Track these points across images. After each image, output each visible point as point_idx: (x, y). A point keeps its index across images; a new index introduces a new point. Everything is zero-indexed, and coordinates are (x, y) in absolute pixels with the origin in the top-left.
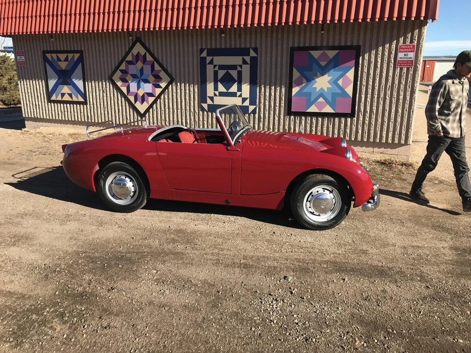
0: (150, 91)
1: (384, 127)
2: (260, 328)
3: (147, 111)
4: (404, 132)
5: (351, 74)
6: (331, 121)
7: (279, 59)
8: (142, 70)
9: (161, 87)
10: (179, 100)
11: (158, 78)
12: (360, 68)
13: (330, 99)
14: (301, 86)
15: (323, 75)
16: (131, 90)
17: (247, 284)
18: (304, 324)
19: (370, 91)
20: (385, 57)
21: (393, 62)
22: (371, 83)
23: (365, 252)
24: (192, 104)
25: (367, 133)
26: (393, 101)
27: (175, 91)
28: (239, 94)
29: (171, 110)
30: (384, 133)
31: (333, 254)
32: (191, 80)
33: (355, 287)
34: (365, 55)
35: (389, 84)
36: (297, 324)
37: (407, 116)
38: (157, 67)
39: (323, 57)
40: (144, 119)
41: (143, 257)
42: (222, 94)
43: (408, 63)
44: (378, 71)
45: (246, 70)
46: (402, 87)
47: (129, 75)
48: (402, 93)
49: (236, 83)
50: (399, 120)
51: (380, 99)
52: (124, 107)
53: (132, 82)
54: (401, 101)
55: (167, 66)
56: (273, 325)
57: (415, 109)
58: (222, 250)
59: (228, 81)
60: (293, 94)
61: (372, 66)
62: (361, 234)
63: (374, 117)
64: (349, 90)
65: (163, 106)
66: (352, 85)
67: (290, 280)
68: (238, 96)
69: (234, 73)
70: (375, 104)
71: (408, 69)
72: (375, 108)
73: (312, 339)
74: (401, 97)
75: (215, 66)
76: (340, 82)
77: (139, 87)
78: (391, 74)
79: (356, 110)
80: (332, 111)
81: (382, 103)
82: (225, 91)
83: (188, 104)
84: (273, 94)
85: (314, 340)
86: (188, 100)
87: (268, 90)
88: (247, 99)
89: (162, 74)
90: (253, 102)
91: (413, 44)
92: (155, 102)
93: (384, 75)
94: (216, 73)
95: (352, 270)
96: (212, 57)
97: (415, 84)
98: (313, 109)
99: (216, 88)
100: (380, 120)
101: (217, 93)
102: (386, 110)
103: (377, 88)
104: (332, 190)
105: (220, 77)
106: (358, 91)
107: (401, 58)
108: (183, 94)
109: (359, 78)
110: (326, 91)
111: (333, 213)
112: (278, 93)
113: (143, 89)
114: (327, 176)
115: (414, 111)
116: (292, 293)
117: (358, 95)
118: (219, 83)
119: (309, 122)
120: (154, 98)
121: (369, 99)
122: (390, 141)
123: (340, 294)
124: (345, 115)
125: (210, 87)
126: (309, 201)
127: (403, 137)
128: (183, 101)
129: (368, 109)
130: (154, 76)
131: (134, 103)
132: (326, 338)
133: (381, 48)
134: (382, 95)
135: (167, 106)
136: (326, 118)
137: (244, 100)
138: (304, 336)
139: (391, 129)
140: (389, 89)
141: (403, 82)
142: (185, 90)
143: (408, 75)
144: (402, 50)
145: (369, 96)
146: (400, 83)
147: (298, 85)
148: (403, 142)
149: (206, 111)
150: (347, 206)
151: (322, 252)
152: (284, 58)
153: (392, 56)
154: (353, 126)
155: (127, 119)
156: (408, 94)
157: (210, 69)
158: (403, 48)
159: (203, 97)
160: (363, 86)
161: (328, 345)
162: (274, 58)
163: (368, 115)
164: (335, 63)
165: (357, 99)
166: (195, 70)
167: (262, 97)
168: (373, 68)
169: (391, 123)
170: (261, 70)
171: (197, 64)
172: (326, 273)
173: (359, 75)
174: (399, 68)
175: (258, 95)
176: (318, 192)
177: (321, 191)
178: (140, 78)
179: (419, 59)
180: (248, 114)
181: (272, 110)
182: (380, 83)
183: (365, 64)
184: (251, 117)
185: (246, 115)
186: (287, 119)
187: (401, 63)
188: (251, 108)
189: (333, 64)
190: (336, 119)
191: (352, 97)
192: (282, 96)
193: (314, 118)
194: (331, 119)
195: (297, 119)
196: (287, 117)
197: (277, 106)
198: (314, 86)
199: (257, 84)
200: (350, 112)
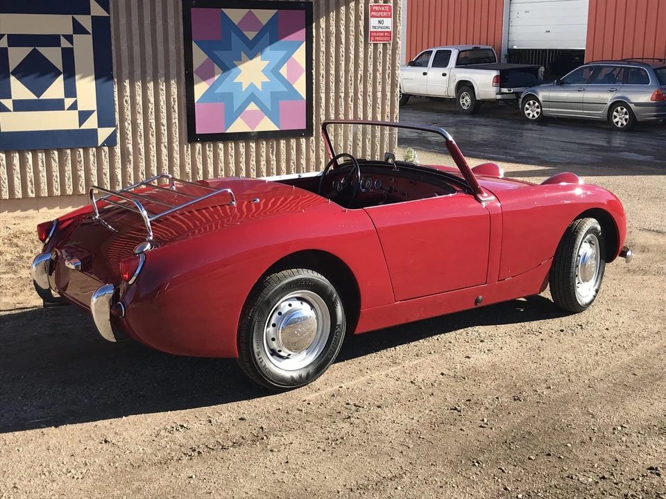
1: (358, 149)
5: (300, 55)
6: (272, 148)
7: (159, 23)
12: (314, 45)
13: (268, 105)
14: (212, 81)
15: (251, 58)
19: (333, 86)
20: (351, 25)
21: (363, 33)
22: (333, 72)
26: (369, 101)
34: (321, 20)
35: (361, 72)
39: (250, 21)
43: (384, 36)
44: (342, 49)
45: (84, 47)
46: (379, 76)
48: (379, 88)
49: (61, 77)
50: (378, 134)
51: (350, 99)
54: (379, 101)
60: (197, 97)
61: (333, 40)
63: (341, 132)
64: (300, 86)
66: (304, 75)
68: (66, 107)
69: (53, 55)
70: (342, 109)
71: (385, 45)
74: (379, 95)
76: (284, 71)
78: (362, 55)
79: (314, 123)
80: (274, 128)
81: (352, 107)
82: (32, 96)
84: (152, 99)
87: (139, 91)
88: (90, 112)
90: (106, 119)
91: (389, 4)
93: (352, 56)
97: (397, 72)
98: (239, 126)
99: (5, 91)
100: (351, 137)
101: (9, 102)
102: (360, 119)
103: (343, 80)
105: (13, 63)
106: (314, 86)
107: (374, 27)
109: (314, 62)
112: (163, 98)
117: (314, 95)
118: (12, 78)
119: (233, 153)
121: (332, 102)
124: (296, 134)
133: (343, 8)
134: (351, 91)
136: (264, 143)
137: (84, 116)
140: (360, 82)
141: (380, 68)
143: (386, 56)
144: (374, 13)
145: (331, 94)
146: (375, 70)
147: (204, 79)
152: (171, 23)
153: (362, 23)
154: (311, 153)
158: (375, 11)
160: (321, 78)
162: (147, 22)
164: (273, 34)
165: (313, 102)
167: (128, 107)
168: (334, 44)
169: (367, 140)
170: (121, 46)
173: (314, 57)
174: (372, 45)
175: (117, 102)
179: (399, 29)
180: (94, 149)
181: (152, 135)
182: (347, 71)
183: (322, 38)
184: (103, 154)
185: (92, 151)
186: (187, 150)
187: (375, 36)
188: (104, 134)
189: (268, 34)
190: (282, 141)
191: (305, 98)
192: (173, 103)
193: (241, 144)
194: (273, 144)
195: (208, 149)
196: (187, 147)
197: (164, 126)
198: (237, 80)
199: (111, 78)
200: (304, 127)
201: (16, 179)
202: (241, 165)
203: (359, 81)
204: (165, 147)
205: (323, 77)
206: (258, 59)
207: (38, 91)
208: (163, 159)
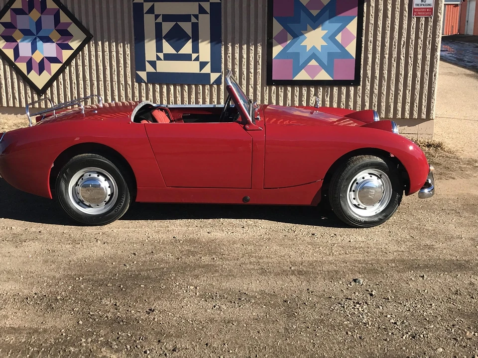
0: (54, 55)
1: (399, 97)
2: (356, 331)
3: (49, 84)
4: (424, 103)
5: (352, 27)
6: (327, 92)
7: (252, 6)
8: (39, 24)
9: (71, 48)
10: (101, 67)
11: (65, 34)
12: (365, 19)
13: (325, 61)
14: (285, 44)
15: (314, 30)
16: (21, 54)
17: (314, 291)
18: (403, 322)
19: (379, 49)
20: (397, 3)
21: (407, 9)
22: (379, 38)
23: (431, 247)
24: (122, 72)
25: (376, 106)
26: (410, 61)
27: (93, 53)
28: (194, 56)
29: (88, 82)
30: (400, 105)
31: (395, 251)
32: (120, 36)
33: (438, 283)
34: (371, 1)
35: (404, 39)
36: (395, 323)
37: (427, 82)
38: (64, 18)
40: (43, 97)
41: (163, 274)
42: (168, 57)
43: (426, 11)
44: (389, 21)
45: (205, 22)
46: (420, 42)
47: (17, 31)
48: (420, 51)
49: (191, 41)
50: (418, 86)
51: (393, 59)
52: (9, 80)
53: (22, 41)
54: (420, 62)
55: (80, 17)
56: (370, 327)
57: (437, 71)
58: (260, 258)
59: (177, 37)
60: (274, 55)
61: (381, 15)
62: (417, 228)
63: (385, 84)
64: (352, 49)
65: (74, 77)
66: (355, 41)
67: (361, 282)
68: (193, 59)
69: (187, 27)
70: (386, 67)
71: (427, 19)
72: (385, 72)
73: (419, 336)
74: (420, 57)
75: (157, 17)
76: (339, 38)
77: (34, 49)
78: (405, 26)
79: (362, 76)
80: (329, 78)
81: (395, 65)
82: (174, 52)
83: (116, 73)
84: (245, 56)
85: (422, 336)
86: (115, 67)
87: (237, 50)
88: (207, 63)
89: (73, 29)
90: (216, 68)
92: (61, 70)
93: (397, 27)
94: (158, 27)
95: (426, 266)
96: (152, 3)
97: (437, 39)
98: (302, 76)
99: (159, 49)
100: (393, 88)
101: (161, 55)
102: (401, 74)
103: (388, 45)
104: (381, 175)
105: (165, 32)
106: (363, 49)
107: (417, 5)
108: (107, 57)
109: (364, 31)
110: (320, 50)
111: (382, 204)
112: (252, 55)
113: (42, 52)
114: (375, 157)
115: (437, 75)
116: (371, 295)
117: (363, 55)
118: (164, 41)
119: (297, 94)
120: (60, 65)
121: (378, 61)
122: (407, 116)
123: (426, 291)
124: (347, 83)
125: (150, 47)
126: (354, 191)
127: (424, 110)
128: (108, 68)
129: (377, 74)
130: (59, 31)
131: (26, 73)
132: (433, 333)
134: (395, 55)
135: (81, 76)
136: (321, 88)
137: (203, 65)
138: (409, 333)
139: (408, 100)
141: (422, 36)
142: (110, 52)
143: (428, 27)
145: (377, 55)
146: (417, 37)
147: (280, 43)
148: (424, 116)
149: (144, 82)
150: (399, 194)
151: (382, 251)
152: (260, 6)
153: (406, 2)
154: (358, 98)
155: (14, 98)
156: (428, 52)
157: (149, 22)
159: (139, 61)
160: (369, 43)
161: (439, 339)
162: (245, 5)
163: (377, 82)
164: (332, 11)
165: (362, 60)
166: (126, 21)
167: (230, 60)
168: (381, 18)
169: (407, 91)
170: (227, 22)
171: (129, 13)
172: (399, 272)
173: (364, 28)
174: (415, 18)
175: (223, 57)
176: (363, 178)
177: (367, 177)
178: (36, 35)
179: (440, 6)
180: (208, 86)
181: (244, 79)
182: (392, 38)
183: (371, 13)
184: (213, 89)
185: (207, 87)
186: (266, 90)
187: (417, 12)
188: (214, 77)
189: (327, 12)
190: (335, 88)
191: (355, 58)
192: (258, 59)
193: (304, 88)
194: (328, 89)
195: (280, 90)
196: (266, 89)
197: (251, 73)
198: (302, 44)
199: (221, 42)
200: (353, 78)
201: (164, 100)
202: (303, 103)
203: (402, 46)
204: (252, 87)
205: (371, 42)
206: (319, 30)
207: (177, 49)
208: (250, 95)
